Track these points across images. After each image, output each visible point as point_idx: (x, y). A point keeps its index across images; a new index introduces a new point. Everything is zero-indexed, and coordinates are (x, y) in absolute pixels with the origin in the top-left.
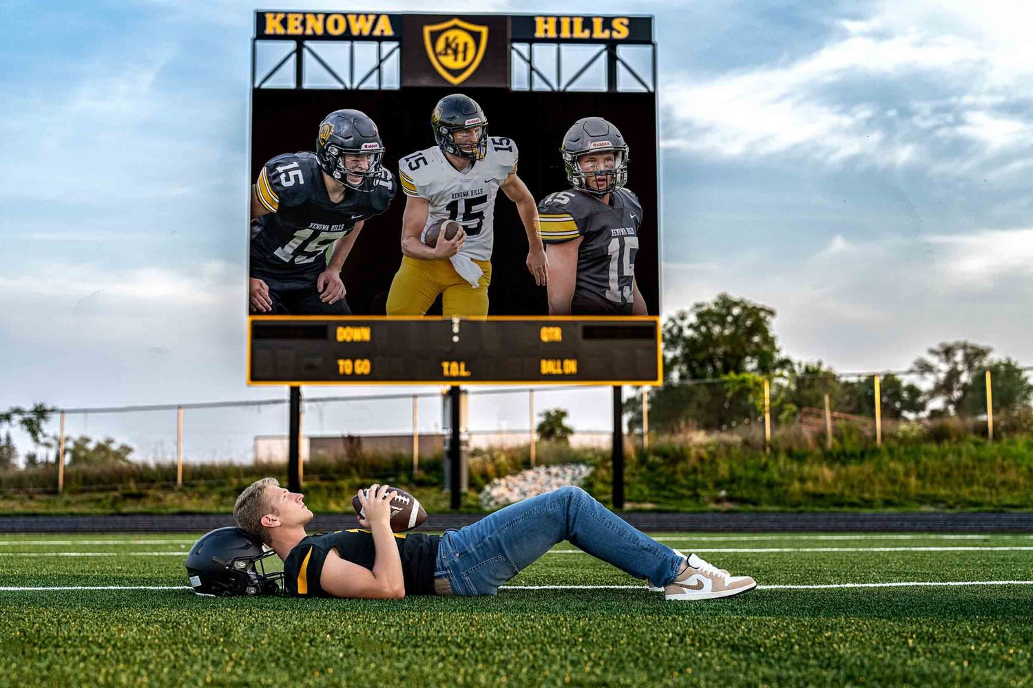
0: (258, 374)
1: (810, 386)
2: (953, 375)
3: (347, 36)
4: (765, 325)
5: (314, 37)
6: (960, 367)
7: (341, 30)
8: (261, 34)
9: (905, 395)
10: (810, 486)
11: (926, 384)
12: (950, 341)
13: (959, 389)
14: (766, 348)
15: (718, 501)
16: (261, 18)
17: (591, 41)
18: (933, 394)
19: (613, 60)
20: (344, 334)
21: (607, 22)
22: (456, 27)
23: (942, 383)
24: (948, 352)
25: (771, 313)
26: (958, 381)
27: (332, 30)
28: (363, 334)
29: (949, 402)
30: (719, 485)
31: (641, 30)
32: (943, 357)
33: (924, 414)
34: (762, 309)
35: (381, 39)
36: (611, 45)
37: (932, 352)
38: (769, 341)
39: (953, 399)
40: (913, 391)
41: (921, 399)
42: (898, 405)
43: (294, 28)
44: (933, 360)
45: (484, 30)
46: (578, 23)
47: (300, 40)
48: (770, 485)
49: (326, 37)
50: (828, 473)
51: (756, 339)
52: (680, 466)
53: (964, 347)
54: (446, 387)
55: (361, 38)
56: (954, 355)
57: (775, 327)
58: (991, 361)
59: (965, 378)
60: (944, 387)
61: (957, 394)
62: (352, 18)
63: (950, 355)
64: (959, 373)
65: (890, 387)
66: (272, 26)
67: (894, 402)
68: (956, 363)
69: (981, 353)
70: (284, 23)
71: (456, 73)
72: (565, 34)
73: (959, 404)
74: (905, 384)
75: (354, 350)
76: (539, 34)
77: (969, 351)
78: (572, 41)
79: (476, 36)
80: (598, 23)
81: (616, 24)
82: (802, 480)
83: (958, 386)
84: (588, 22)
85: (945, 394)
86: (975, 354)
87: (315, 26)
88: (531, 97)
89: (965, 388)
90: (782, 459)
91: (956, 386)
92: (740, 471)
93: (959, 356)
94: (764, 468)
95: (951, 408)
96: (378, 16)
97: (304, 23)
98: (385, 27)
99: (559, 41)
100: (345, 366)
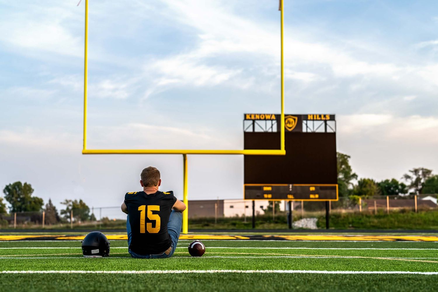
0: (246, 197)
1: (365, 187)
2: (418, 180)
3: (265, 119)
4: (347, 161)
5: (257, 120)
6: (421, 177)
7: (264, 118)
8: (245, 119)
9: (400, 187)
10: (372, 224)
11: (408, 183)
12: (417, 167)
13: (420, 185)
14: (347, 170)
15: (350, 227)
16: (245, 115)
17: (321, 120)
18: (411, 187)
19: (326, 124)
20: (265, 189)
21: (325, 116)
22: (290, 117)
23: (414, 183)
24: (416, 171)
25: (349, 157)
26: (420, 182)
27: (261, 118)
28: (269, 189)
29: (417, 190)
30: (350, 223)
31: (333, 118)
32: (414, 173)
33: (407, 194)
34: (346, 155)
35: (272, 120)
36: (325, 121)
37: (410, 171)
38: (349, 167)
39: (418, 189)
40: (403, 185)
41: (406, 189)
42: (397, 191)
43: (253, 118)
44: (411, 174)
45: (296, 118)
46: (318, 116)
47: (254, 121)
48: (362, 224)
49: (260, 119)
50: (376, 221)
51: (343, 166)
52: (340, 219)
53: (422, 169)
54: (288, 201)
55: (268, 120)
56: (419, 172)
57: (350, 162)
58: (433, 175)
59: (422, 181)
60: (415, 184)
61: (420, 187)
62: (266, 115)
63: (417, 172)
64: (421, 179)
65: (394, 184)
66: (248, 117)
67: (396, 190)
68: (419, 175)
69: (429, 172)
70: (251, 116)
71: (290, 128)
72: (315, 118)
73: (420, 191)
74: (400, 183)
75: (268, 192)
76: (309, 118)
77: (424, 171)
78: (317, 120)
79: (295, 119)
80: (322, 116)
81: (327, 116)
82: (370, 222)
83: (420, 184)
84: (320, 116)
85: (415, 187)
86: (426, 172)
87: (258, 117)
88: (307, 133)
89: (423, 184)
90: (365, 217)
91: (419, 184)
92: (354, 220)
93: (420, 173)
94: (360, 219)
95: (417, 192)
96: (272, 115)
97: (255, 117)
98: (273, 117)
99: (313, 120)
100: (266, 196)
